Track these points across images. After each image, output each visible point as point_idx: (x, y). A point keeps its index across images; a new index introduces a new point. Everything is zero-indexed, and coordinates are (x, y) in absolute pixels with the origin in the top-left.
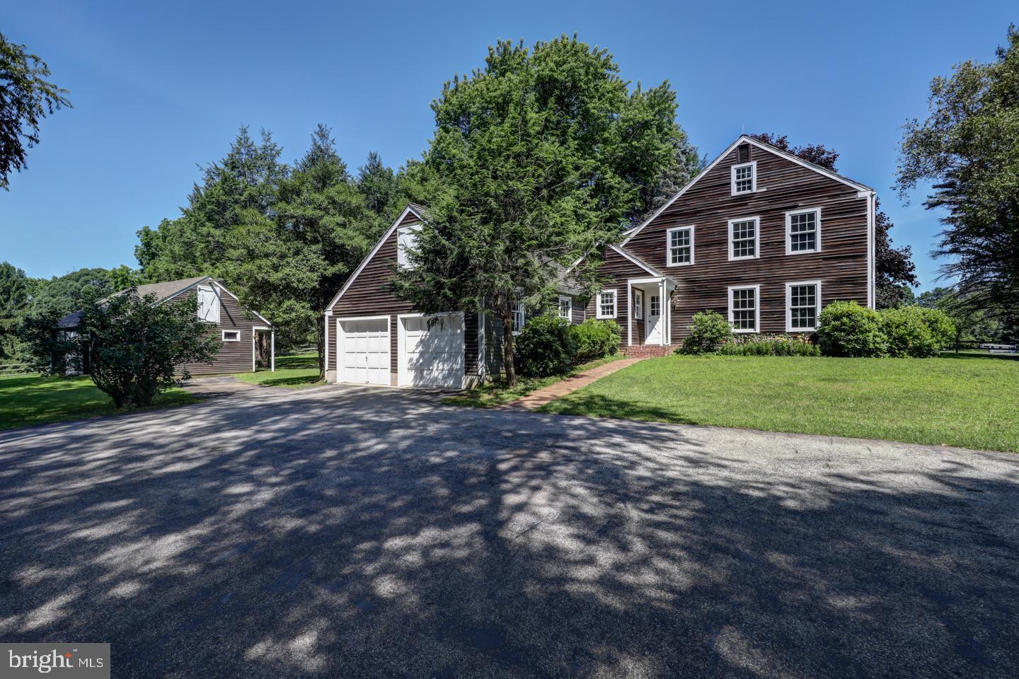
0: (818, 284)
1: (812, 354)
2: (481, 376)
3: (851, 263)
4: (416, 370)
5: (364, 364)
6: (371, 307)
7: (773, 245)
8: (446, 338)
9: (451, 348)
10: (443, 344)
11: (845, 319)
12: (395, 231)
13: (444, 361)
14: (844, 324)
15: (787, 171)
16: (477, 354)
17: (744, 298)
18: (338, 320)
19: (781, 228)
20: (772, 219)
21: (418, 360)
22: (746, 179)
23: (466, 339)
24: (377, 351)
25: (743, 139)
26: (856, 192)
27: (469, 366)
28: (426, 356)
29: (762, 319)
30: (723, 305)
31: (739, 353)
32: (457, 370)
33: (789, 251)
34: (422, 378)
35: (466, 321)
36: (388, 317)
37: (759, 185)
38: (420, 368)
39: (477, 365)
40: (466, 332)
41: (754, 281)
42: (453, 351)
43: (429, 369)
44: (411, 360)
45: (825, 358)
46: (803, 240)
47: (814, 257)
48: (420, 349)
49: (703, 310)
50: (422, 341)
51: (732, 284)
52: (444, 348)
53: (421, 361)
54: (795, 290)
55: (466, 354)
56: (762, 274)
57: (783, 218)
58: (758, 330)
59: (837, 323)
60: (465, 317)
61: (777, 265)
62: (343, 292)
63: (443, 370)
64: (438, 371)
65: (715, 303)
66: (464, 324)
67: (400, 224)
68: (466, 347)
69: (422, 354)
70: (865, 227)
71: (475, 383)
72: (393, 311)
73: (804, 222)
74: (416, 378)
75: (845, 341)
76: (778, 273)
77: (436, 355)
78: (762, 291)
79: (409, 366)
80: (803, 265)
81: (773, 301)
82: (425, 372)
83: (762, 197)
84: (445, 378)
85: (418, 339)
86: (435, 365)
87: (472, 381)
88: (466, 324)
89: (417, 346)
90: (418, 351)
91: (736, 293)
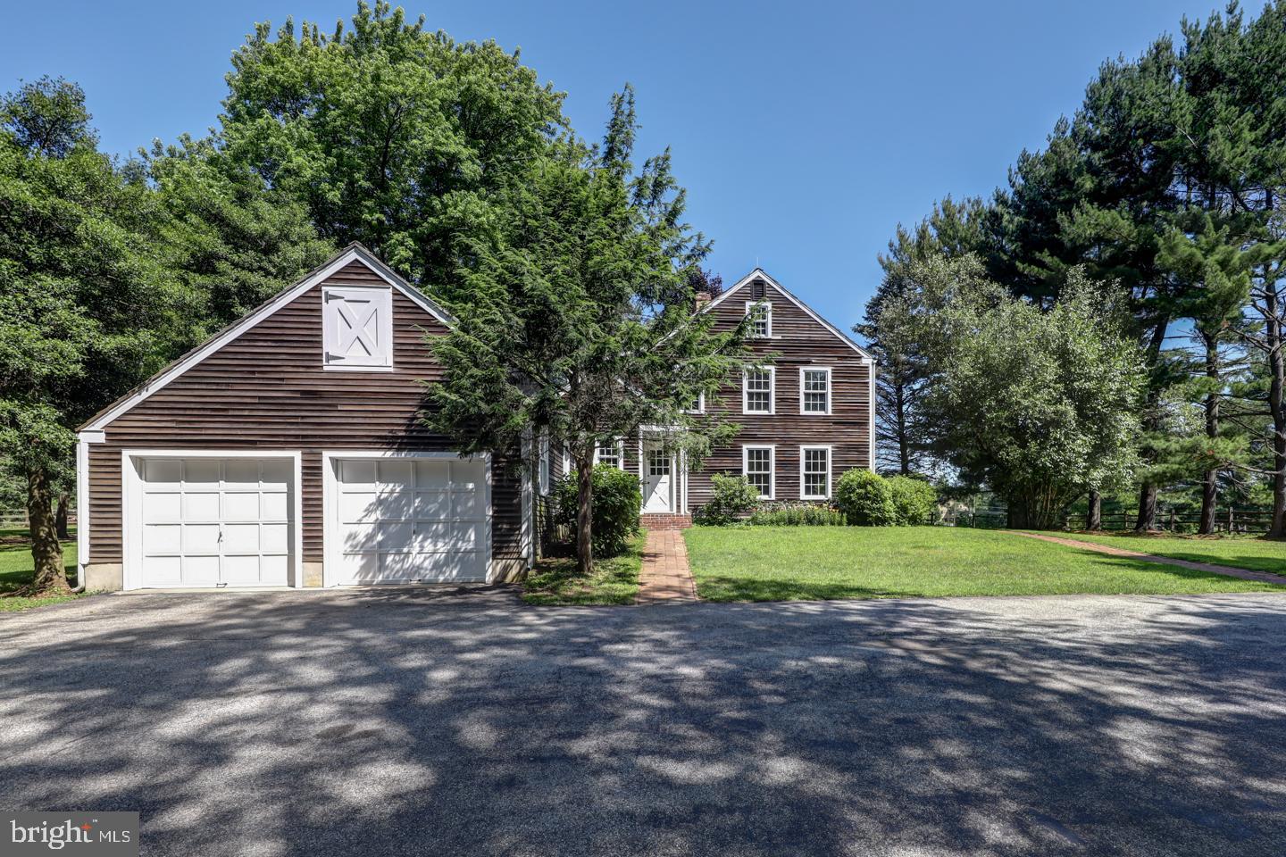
0: (829, 448)
1: (840, 524)
2: (526, 560)
3: (854, 430)
4: (367, 554)
5: (213, 548)
6: (239, 432)
7: (788, 401)
8: (441, 498)
9: (454, 512)
10: (432, 507)
11: (869, 488)
12: (317, 289)
13: (436, 537)
14: (867, 492)
15: (801, 321)
16: (520, 524)
17: (759, 457)
18: (126, 454)
19: (796, 383)
20: (787, 370)
21: (370, 537)
22: (761, 321)
23: (493, 499)
24: (256, 519)
25: (758, 273)
26: (860, 358)
27: (502, 542)
28: (393, 529)
29: (778, 484)
30: (736, 466)
31: (772, 522)
32: (467, 552)
33: (803, 412)
34: (382, 567)
35: (493, 469)
36: (297, 456)
37: (775, 331)
38: (373, 554)
39: (518, 542)
40: (493, 486)
41: (769, 440)
42: (458, 519)
43: (399, 553)
44: (351, 537)
45: (851, 527)
46: (817, 399)
47: (825, 419)
48: (377, 515)
49: (722, 471)
50: (380, 502)
51: (747, 442)
52: (437, 513)
53: (380, 537)
54: (808, 452)
55: (494, 525)
56: (779, 433)
57: (797, 374)
58: (773, 498)
59: (863, 491)
60: (494, 462)
61: (791, 424)
62: (145, 395)
63: (434, 552)
64: (423, 555)
65: (727, 463)
66: (489, 475)
67: (330, 279)
68: (495, 512)
69: (380, 526)
70: (867, 395)
71: (514, 572)
72: (311, 443)
73: (817, 381)
74: (365, 569)
75: (870, 510)
76: (794, 434)
77: (421, 525)
78: (778, 452)
79: (347, 548)
80: (817, 427)
81: (789, 463)
82: (390, 559)
83: (778, 346)
84: (437, 566)
85: (373, 498)
86: (416, 545)
87: (506, 569)
88: (494, 475)
89: (368, 511)
90: (373, 518)
91: (751, 452)
